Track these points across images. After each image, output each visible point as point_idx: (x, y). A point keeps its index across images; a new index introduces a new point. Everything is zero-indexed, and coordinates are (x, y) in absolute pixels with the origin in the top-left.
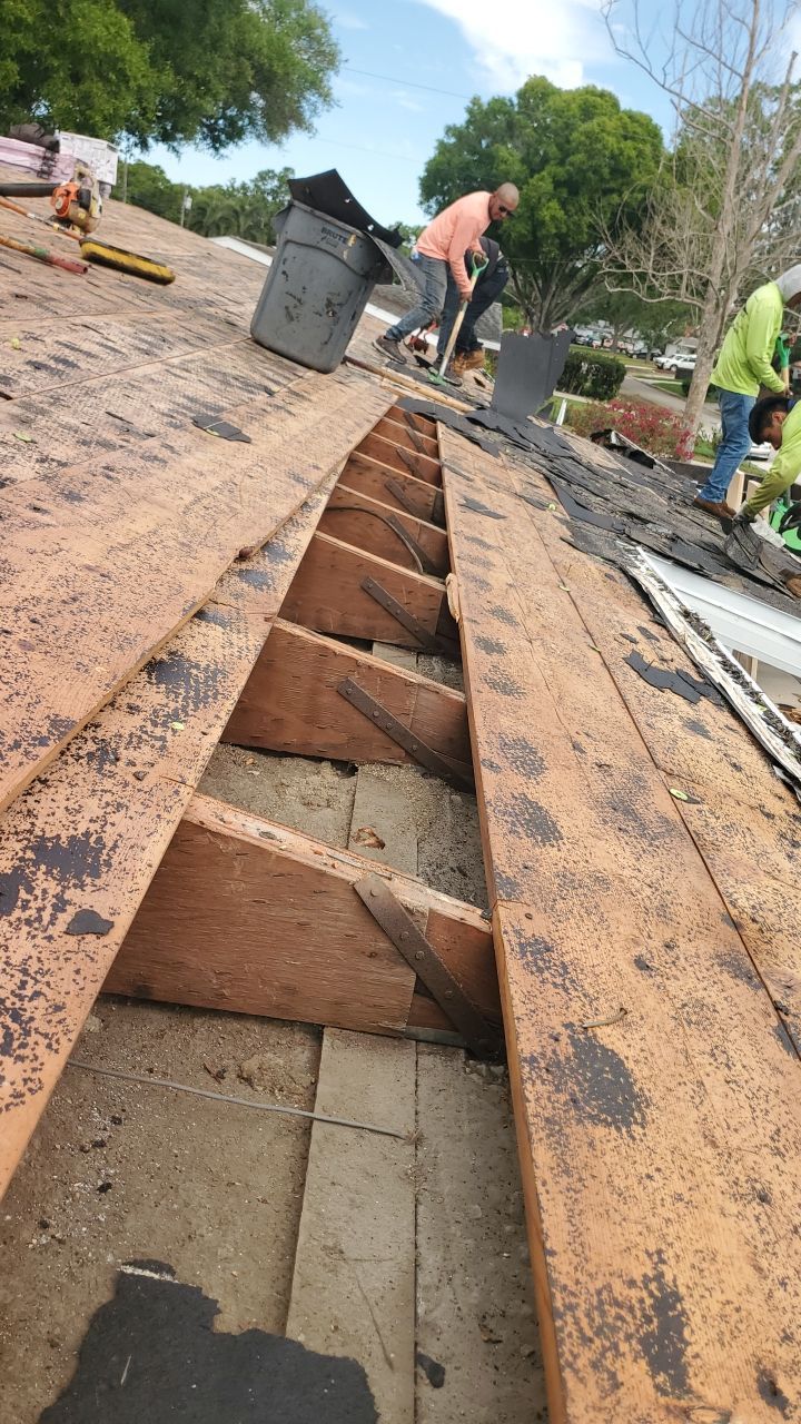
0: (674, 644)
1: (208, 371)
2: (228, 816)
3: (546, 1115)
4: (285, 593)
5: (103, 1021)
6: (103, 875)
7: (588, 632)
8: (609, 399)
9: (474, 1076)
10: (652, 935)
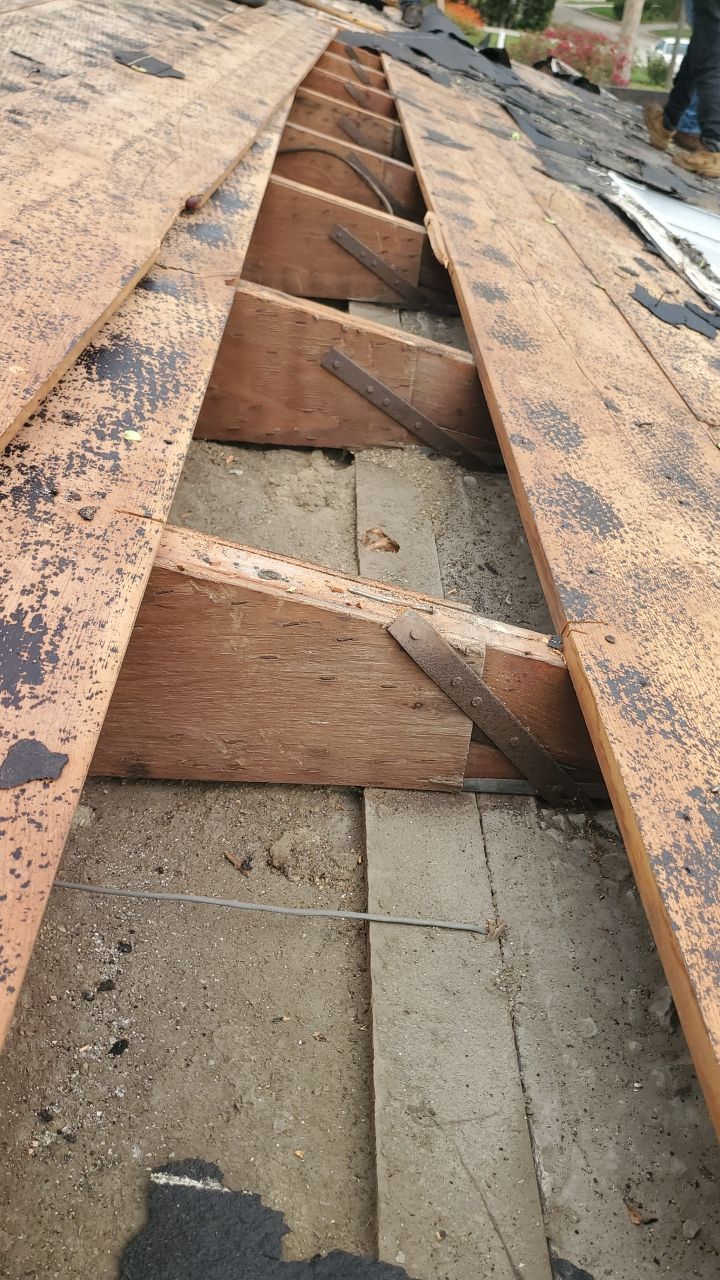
0: (673, 274)
1: (127, 6)
2: (215, 553)
4: (245, 249)
5: (94, 810)
6: (47, 677)
7: (586, 267)
8: (542, 29)
9: (552, 832)
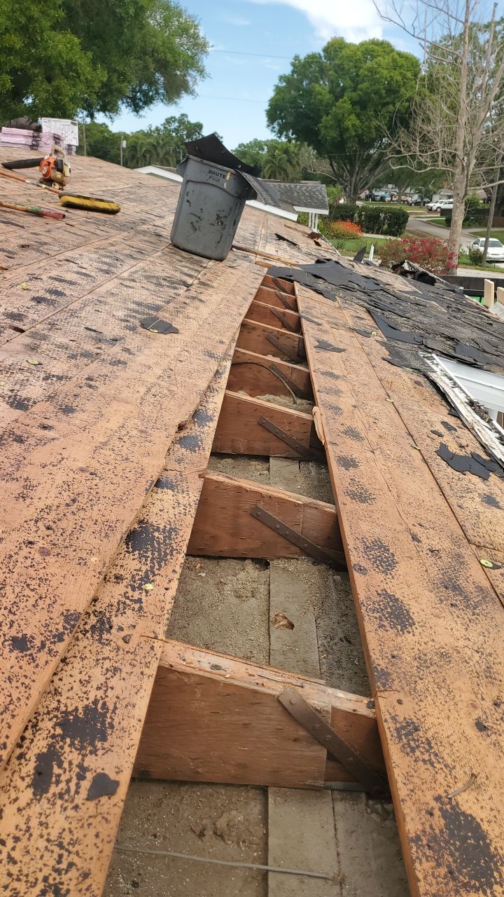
0: (467, 431)
1: (147, 277)
2: (189, 655)
3: (433, 891)
4: (210, 450)
6: (109, 737)
7: (410, 434)
8: (400, 234)
10: (484, 697)
